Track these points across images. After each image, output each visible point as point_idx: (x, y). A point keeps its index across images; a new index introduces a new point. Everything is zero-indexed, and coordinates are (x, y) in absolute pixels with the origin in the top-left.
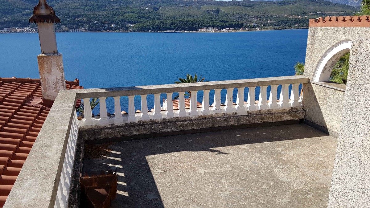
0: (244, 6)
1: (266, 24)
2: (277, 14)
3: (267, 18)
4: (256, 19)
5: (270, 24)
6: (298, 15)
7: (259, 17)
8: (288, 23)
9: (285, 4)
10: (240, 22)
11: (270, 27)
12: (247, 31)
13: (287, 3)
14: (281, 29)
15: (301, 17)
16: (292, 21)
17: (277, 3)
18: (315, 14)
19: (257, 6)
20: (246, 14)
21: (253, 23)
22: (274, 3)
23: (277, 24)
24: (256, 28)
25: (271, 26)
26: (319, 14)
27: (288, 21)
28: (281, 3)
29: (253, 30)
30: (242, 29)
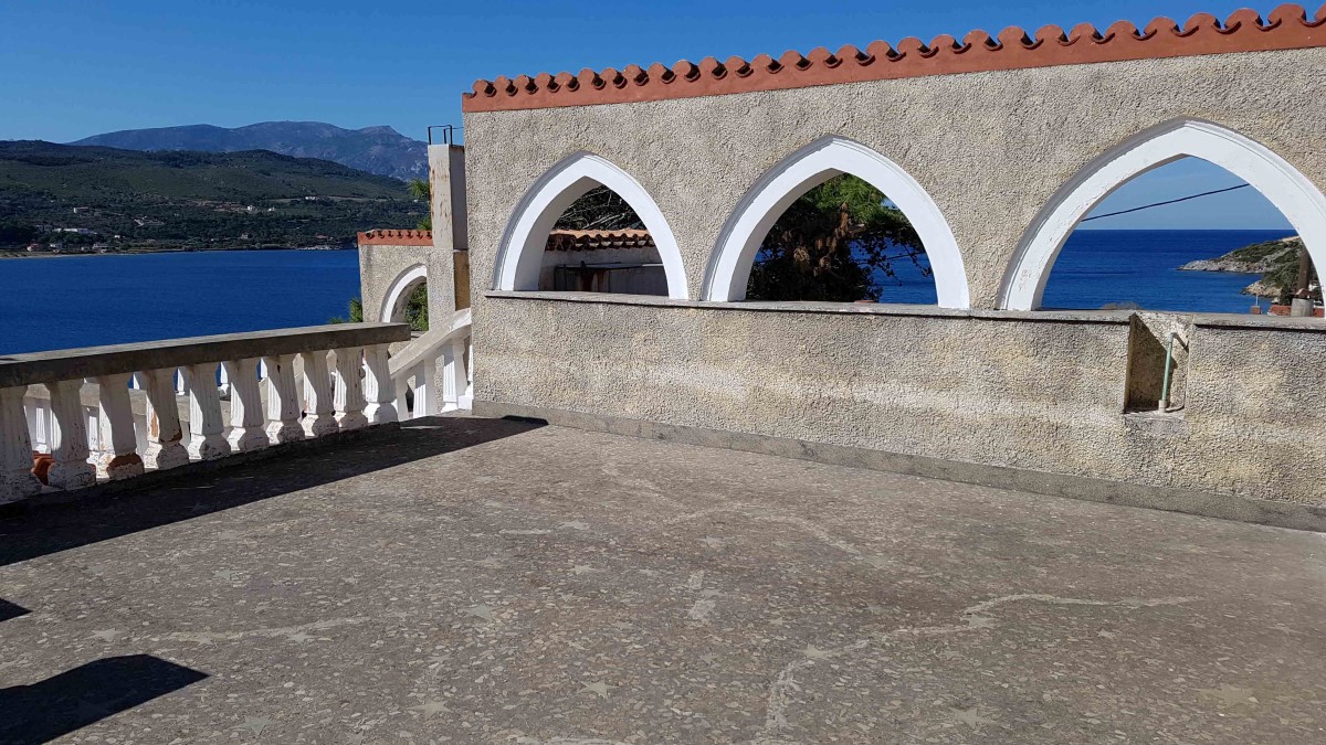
0: (29, 161)
1: (132, 229)
2: (167, 198)
3: (131, 211)
4: (88, 211)
5: (146, 233)
6: (244, 204)
7: (100, 206)
8: (212, 230)
9: (191, 163)
10: (22, 222)
11: (150, 241)
12: (55, 254)
13: (199, 161)
14: (191, 250)
15: (256, 211)
16: (224, 221)
17: (160, 159)
18: (298, 202)
19: (84, 165)
20: (40, 194)
21: (76, 226)
22: (150, 156)
23: (175, 232)
24: (95, 246)
25: (150, 237)
26: (314, 202)
27: (210, 221)
28: (175, 159)
29: (83, 252)
30: (34, 249)
